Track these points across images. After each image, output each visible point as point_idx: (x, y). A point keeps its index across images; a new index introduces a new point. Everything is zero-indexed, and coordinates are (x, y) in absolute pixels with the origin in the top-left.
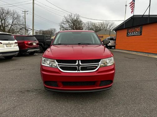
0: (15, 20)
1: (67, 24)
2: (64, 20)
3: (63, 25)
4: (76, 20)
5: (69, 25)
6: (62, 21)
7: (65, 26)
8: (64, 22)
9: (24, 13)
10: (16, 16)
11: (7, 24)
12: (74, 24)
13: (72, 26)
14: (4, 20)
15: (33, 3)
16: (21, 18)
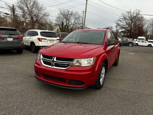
0: (76, 20)
1: (124, 22)
2: (121, 18)
3: (119, 22)
4: (135, 17)
5: (126, 22)
6: (119, 19)
7: (121, 24)
8: (121, 20)
9: (83, 13)
10: (77, 16)
11: (70, 23)
12: (132, 21)
13: (129, 23)
14: (69, 20)
15: (87, 3)
16: (81, 18)
